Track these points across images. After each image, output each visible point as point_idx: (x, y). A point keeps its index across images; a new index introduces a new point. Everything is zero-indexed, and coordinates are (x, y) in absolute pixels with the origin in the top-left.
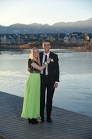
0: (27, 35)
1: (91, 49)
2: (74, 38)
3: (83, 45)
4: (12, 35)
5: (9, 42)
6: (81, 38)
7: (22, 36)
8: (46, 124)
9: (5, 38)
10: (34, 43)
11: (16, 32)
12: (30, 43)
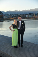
0: (13, 15)
1: (36, 19)
2: (30, 15)
3: (33, 18)
4: (8, 15)
5: (7, 17)
6: (32, 15)
7: (11, 15)
8: (21, 47)
9: (5, 16)
10: (15, 17)
11: (9, 14)
12: (14, 17)
